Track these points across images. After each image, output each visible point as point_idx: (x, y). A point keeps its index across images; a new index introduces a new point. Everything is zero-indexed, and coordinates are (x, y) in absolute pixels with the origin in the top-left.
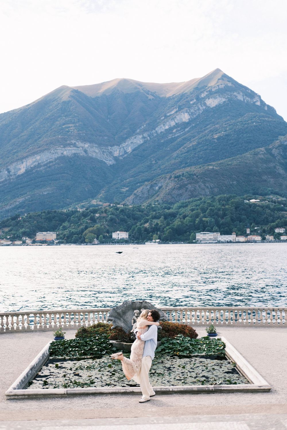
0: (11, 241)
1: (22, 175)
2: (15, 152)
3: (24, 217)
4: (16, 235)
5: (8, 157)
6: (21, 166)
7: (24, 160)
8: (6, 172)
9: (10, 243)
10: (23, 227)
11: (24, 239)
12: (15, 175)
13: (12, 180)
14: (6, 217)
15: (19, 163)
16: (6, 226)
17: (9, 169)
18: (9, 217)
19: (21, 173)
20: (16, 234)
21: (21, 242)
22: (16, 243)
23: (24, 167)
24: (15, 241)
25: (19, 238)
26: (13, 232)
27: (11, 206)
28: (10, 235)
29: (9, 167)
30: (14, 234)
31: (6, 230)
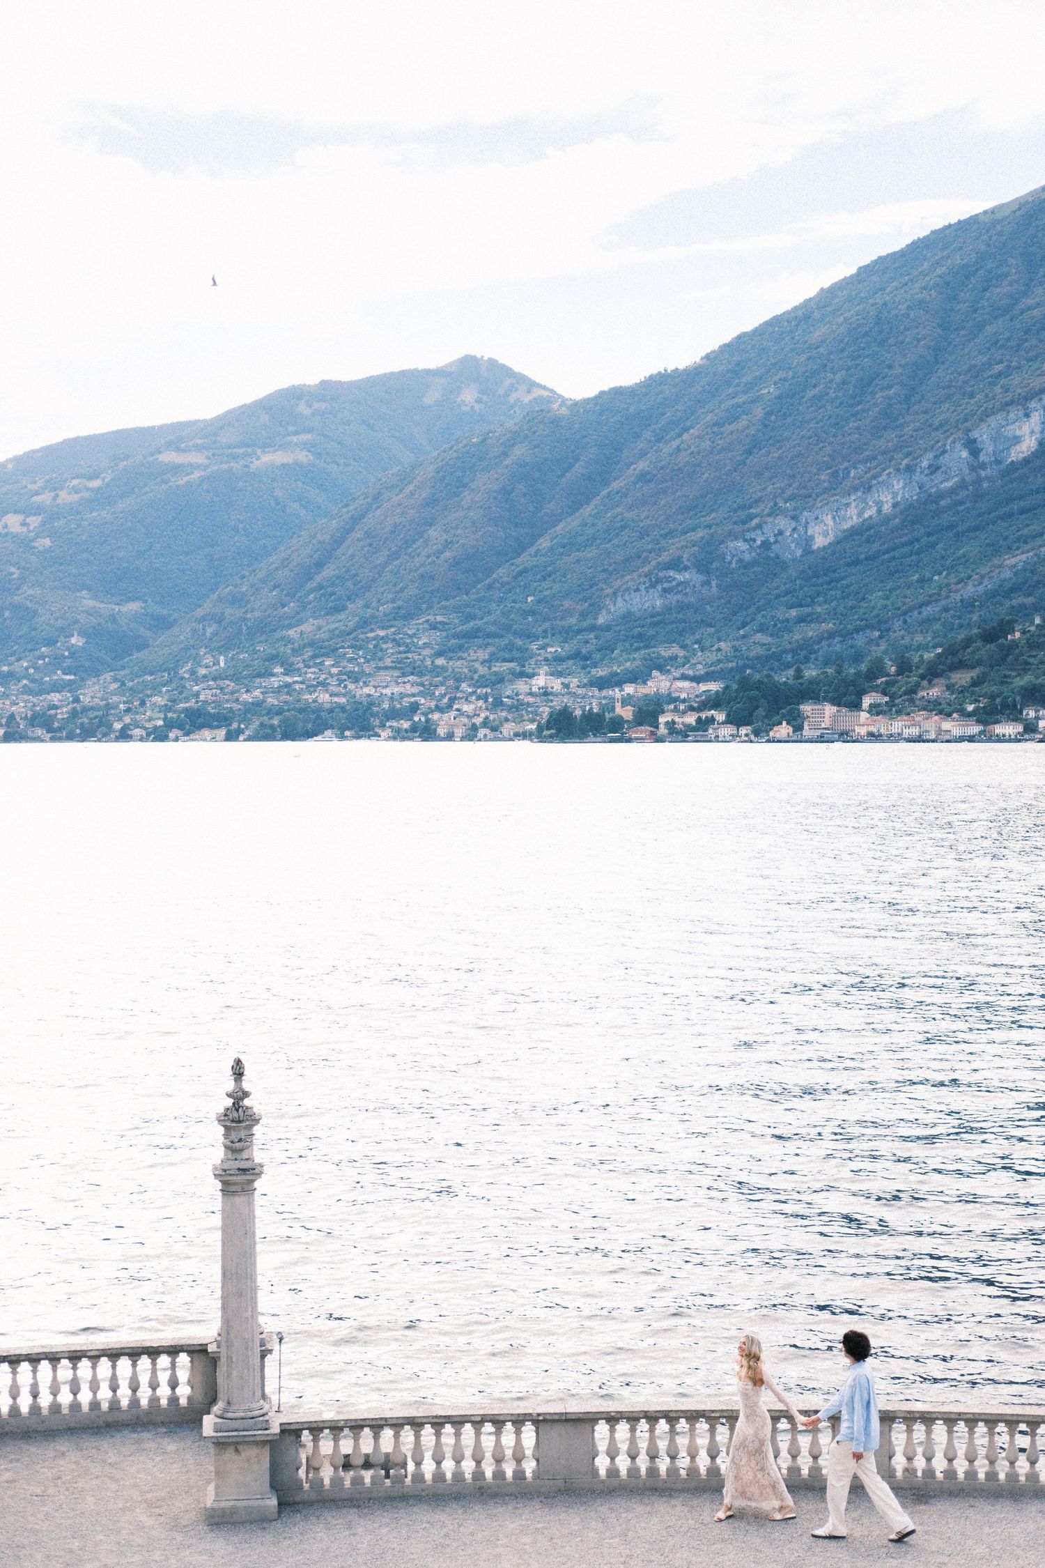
0: (979, 722)
1: (1026, 461)
2: (1000, 374)
3: (1032, 628)
4: (998, 700)
5: (972, 396)
6: (1020, 428)
7: (1033, 404)
8: (965, 454)
9: (975, 729)
10: (1025, 668)
11: (1032, 714)
12: (998, 462)
13: (985, 485)
14: (961, 626)
15: (1012, 416)
16: (961, 665)
17: (975, 441)
18: (975, 631)
19: (1021, 455)
20: (998, 696)
21: (1020, 728)
22: (1000, 729)
23: (1032, 432)
24: (997, 722)
25: (1011, 711)
26: (986, 688)
27: (981, 583)
28: (976, 701)
29: (975, 434)
30: (992, 697)
31: (963, 678)
